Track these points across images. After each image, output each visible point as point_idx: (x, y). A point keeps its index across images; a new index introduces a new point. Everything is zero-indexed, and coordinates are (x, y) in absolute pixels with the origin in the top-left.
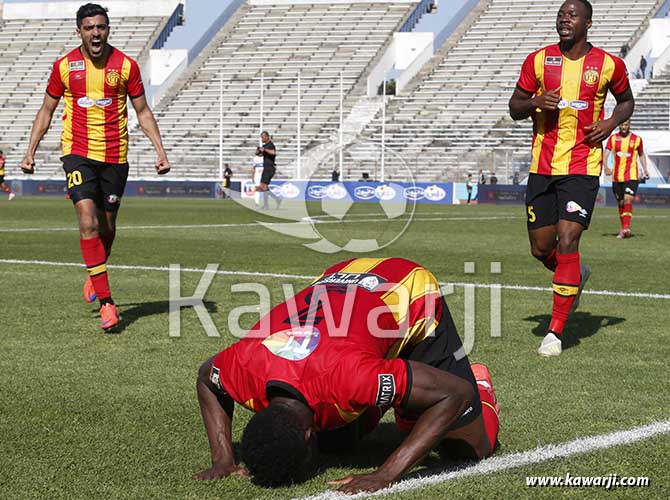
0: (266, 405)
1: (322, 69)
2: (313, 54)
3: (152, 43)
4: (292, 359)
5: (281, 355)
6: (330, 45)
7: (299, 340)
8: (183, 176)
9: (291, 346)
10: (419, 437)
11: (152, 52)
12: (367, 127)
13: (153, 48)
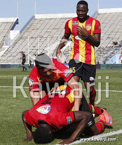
0: (38, 126)
1: (54, 35)
2: (52, 31)
3: (10, 29)
4: (44, 114)
5: (41, 113)
6: (56, 29)
7: (46, 108)
8: (19, 63)
9: (44, 110)
10: (79, 129)
11: (11, 31)
12: (66, 50)
13: (11, 30)
